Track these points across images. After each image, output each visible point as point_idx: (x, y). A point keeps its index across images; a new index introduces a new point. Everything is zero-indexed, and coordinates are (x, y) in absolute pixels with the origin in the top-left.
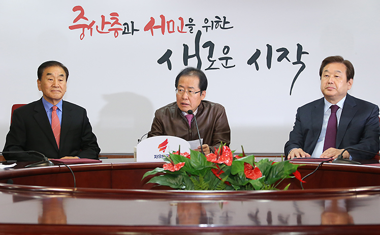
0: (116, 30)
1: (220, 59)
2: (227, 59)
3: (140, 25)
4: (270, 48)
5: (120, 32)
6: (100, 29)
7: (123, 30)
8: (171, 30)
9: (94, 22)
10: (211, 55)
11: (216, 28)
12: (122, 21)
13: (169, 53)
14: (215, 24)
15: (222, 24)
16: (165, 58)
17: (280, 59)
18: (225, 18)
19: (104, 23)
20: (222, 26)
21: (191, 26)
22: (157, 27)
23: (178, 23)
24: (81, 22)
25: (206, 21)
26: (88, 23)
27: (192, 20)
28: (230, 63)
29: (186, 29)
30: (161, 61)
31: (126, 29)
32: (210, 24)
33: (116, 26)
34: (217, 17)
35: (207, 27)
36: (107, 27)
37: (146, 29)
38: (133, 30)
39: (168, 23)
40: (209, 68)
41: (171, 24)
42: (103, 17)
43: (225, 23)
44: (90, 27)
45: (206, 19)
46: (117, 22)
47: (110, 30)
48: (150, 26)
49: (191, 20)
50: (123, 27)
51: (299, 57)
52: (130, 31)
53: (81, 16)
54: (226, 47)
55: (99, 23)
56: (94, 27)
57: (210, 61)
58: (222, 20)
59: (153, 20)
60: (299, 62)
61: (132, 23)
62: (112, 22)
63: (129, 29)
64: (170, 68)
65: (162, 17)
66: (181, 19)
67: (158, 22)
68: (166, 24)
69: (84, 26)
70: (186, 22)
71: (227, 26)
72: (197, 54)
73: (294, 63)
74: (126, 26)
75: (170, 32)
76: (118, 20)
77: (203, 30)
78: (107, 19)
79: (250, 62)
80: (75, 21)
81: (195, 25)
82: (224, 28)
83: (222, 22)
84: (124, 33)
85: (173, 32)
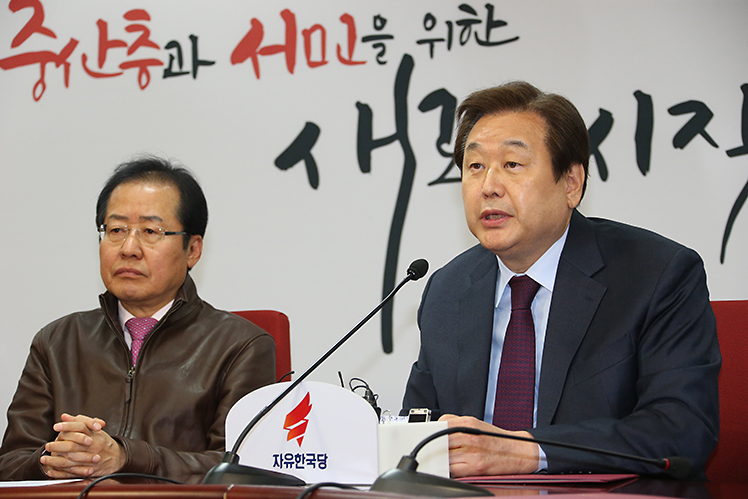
0: (143, 66)
3: (218, 45)
4: (644, 102)
5: (156, 72)
6: (93, 64)
7: (166, 66)
8: (316, 56)
9: (73, 44)
10: (446, 134)
11: (462, 44)
12: (160, 36)
13: (311, 133)
14: (457, 30)
15: (481, 29)
16: (300, 151)
17: (681, 140)
18: (490, 8)
19: (105, 44)
20: (482, 37)
21: (379, 40)
22: (271, 50)
23: (338, 34)
24: (36, 43)
25: (429, 24)
26: (56, 46)
27: (384, 21)
29: (365, 51)
30: (284, 162)
31: (176, 62)
32: (440, 31)
33: (143, 53)
34: (464, 8)
35: (431, 42)
36: (116, 56)
37: (237, 57)
38: (197, 63)
39: (307, 34)
40: (442, 180)
41: (316, 37)
42: (102, 25)
43: (493, 24)
44: (61, 59)
45: (429, 17)
46: (145, 41)
47: (125, 66)
48: (249, 48)
49: (380, 21)
50: (163, 55)
52: (188, 65)
53: (36, 25)
55: (89, 45)
56: (74, 59)
57: (445, 154)
58: (483, 14)
59: (257, 28)
61: (194, 39)
62: (131, 38)
63: (183, 59)
64: (314, 181)
65: (288, 17)
66: (347, 19)
67: (274, 34)
68: (300, 40)
69: (43, 58)
70: (365, 28)
71: (497, 34)
72: (402, 134)
73: (732, 153)
74: (174, 51)
75: (312, 65)
76: (147, 32)
77: (420, 54)
78: (116, 31)
80: (17, 42)
81: (390, 37)
82: (487, 43)
83: (479, 22)
84: (168, 73)
85: (323, 62)
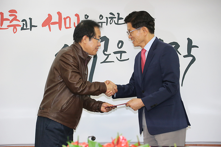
0: (15, 26)
1: (115, 53)
2: (121, 53)
3: (38, 21)
5: (19, 28)
7: (22, 27)
8: (68, 26)
10: (106, 49)
11: (111, 24)
12: (20, 18)
14: (109, 20)
15: (116, 20)
18: (118, 14)
19: (3, 20)
20: (116, 22)
22: (54, 23)
23: (74, 19)
25: (101, 18)
27: (88, 16)
28: (124, 56)
31: (25, 26)
32: (104, 20)
33: (15, 23)
34: (111, 14)
35: (102, 23)
36: (6, 23)
37: (44, 25)
38: (32, 26)
39: (65, 19)
40: (104, 62)
41: (68, 20)
42: (2, 14)
43: (119, 19)
45: (101, 16)
46: (15, 19)
47: (8, 26)
48: (48, 22)
50: (21, 24)
51: (189, 51)
52: (29, 27)
54: (120, 42)
57: (105, 55)
58: (116, 16)
59: (50, 16)
60: (189, 55)
61: (30, 19)
62: (11, 18)
63: (27, 25)
65: (59, 14)
66: (77, 15)
67: (55, 19)
68: (63, 21)
70: (82, 18)
73: (184, 57)
74: (24, 22)
75: (67, 28)
76: (16, 16)
78: (6, 16)
82: (118, 24)
83: (116, 18)
84: (22, 29)
85: (70, 27)
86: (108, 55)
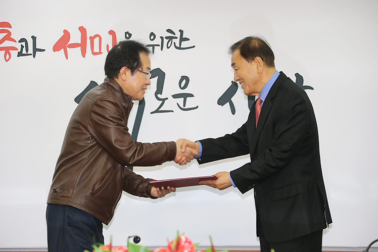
0: (7, 50)
1: (175, 96)
2: (185, 96)
3: (46, 41)
5: (14, 53)
7: (19, 50)
8: (96, 50)
10: (159, 90)
11: (168, 48)
12: (16, 36)
14: (166, 41)
15: (177, 41)
18: (181, 32)
20: (178, 45)
22: (74, 46)
23: (107, 40)
25: (152, 37)
27: (130, 35)
28: (190, 102)
31: (24, 49)
32: (158, 41)
33: (7, 44)
34: (169, 31)
35: (153, 46)
37: (56, 48)
38: (35, 50)
39: (92, 39)
40: (157, 111)
41: (96, 40)
43: (183, 39)
45: (152, 34)
46: (8, 38)
48: (63, 44)
49: (128, 35)
50: (18, 46)
52: (31, 51)
54: (183, 78)
57: (159, 99)
58: (178, 35)
59: (67, 34)
61: (34, 38)
63: (28, 48)
65: (82, 30)
66: (112, 33)
67: (75, 38)
68: (88, 41)
71: (184, 44)
74: (23, 44)
75: (94, 54)
76: (10, 33)
79: (222, 101)
82: (180, 48)
83: (177, 38)
84: (20, 54)
85: (100, 53)
86: (164, 100)
